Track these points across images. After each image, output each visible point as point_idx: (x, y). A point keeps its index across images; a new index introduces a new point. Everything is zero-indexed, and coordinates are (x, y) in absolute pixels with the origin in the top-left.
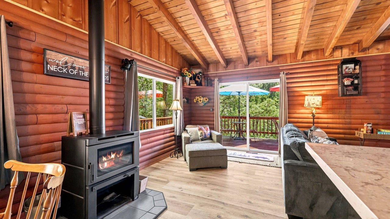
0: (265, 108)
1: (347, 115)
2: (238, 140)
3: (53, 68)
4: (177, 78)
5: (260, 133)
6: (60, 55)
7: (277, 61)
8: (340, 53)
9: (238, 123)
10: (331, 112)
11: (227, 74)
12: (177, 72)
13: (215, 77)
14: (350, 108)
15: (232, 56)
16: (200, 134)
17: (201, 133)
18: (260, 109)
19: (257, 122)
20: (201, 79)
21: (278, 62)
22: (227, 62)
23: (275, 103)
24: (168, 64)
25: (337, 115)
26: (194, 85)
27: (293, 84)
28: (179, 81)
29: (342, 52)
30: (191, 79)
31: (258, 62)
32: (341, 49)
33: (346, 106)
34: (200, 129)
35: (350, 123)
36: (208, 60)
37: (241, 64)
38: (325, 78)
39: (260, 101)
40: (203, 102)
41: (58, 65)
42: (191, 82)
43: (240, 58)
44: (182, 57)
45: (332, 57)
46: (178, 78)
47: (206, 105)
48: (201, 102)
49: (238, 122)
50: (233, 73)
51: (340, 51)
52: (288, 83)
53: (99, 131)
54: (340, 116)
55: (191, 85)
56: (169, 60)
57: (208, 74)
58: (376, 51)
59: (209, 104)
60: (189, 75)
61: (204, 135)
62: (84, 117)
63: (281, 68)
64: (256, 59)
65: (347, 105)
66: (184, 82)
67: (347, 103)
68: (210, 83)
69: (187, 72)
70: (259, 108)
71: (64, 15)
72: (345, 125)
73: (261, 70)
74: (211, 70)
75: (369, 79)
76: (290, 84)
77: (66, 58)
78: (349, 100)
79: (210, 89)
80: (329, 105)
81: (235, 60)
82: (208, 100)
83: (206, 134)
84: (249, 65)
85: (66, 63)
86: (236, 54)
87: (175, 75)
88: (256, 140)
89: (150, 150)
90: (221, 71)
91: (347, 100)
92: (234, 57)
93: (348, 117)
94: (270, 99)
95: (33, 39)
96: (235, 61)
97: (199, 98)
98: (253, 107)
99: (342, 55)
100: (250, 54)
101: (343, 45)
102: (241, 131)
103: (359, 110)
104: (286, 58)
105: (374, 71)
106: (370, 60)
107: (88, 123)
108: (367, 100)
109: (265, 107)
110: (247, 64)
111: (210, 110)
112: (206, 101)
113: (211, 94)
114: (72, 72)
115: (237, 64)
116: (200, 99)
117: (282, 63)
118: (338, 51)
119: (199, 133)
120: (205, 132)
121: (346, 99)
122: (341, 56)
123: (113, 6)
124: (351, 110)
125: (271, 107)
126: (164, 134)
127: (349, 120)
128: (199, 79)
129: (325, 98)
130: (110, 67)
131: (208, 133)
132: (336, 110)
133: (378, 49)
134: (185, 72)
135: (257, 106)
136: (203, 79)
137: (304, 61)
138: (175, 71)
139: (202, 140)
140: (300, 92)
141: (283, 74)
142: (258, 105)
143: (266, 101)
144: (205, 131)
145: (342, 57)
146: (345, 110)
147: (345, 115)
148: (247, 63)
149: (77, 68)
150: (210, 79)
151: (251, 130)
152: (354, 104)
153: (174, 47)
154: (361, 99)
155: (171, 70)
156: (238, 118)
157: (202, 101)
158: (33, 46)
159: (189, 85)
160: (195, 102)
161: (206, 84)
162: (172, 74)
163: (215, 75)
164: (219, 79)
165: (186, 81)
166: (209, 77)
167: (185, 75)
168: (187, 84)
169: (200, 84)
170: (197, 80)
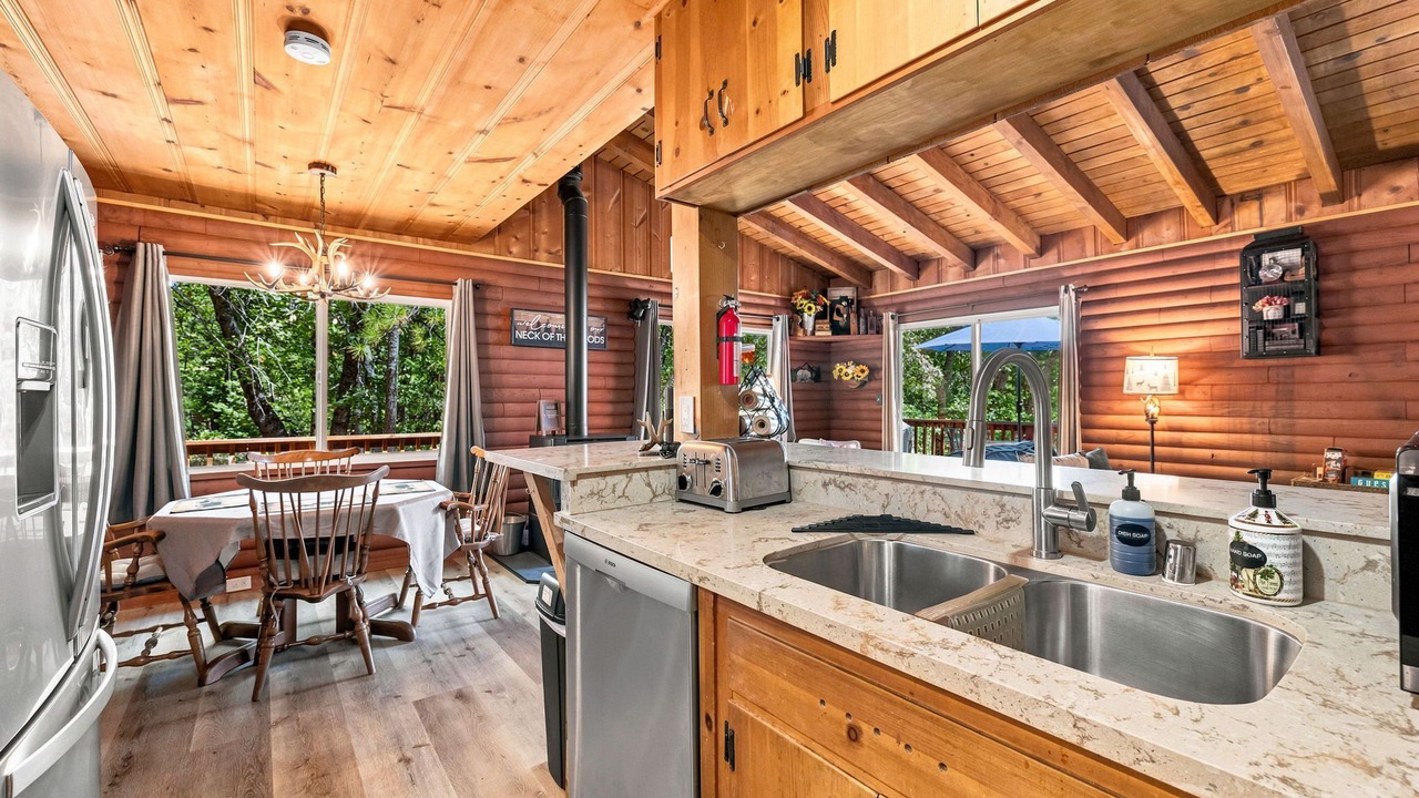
1: (1281, 421)
3: (522, 335)
4: (774, 320)
6: (531, 314)
7: (1055, 251)
8: (1256, 214)
10: (1227, 410)
11: (919, 297)
12: (779, 304)
13: (887, 307)
14: (1290, 398)
20: (845, 316)
21: (1059, 253)
22: (918, 263)
25: (1245, 420)
26: (825, 334)
28: (780, 326)
29: (1261, 209)
30: (819, 317)
31: (999, 259)
32: (1257, 199)
33: (1277, 391)
35: (1290, 449)
38: (1205, 299)
40: (853, 378)
41: (528, 329)
42: (817, 326)
44: (794, 261)
45: (1230, 228)
46: (778, 319)
47: (864, 386)
48: (849, 378)
50: (934, 295)
51: (1255, 206)
52: (1086, 318)
53: (579, 430)
54: (1254, 423)
55: (817, 333)
56: (753, 278)
57: (869, 300)
58: (1386, 196)
59: (872, 385)
60: (810, 308)
62: (557, 407)
63: (1067, 274)
64: (996, 252)
65: (1281, 387)
66: (794, 325)
67: (1282, 379)
68: (874, 326)
69: (805, 302)
71: (536, 251)
72: (1274, 454)
73: (1008, 283)
74: (879, 288)
75: (1358, 298)
76: (1092, 321)
77: (539, 317)
78: (1288, 372)
79: (871, 341)
80: (1216, 388)
81: (937, 257)
82: (867, 372)
84: (978, 269)
85: (539, 324)
87: (771, 313)
90: (902, 290)
91: (1282, 372)
93: (1283, 426)
95: (500, 296)
96: (938, 259)
97: (844, 368)
99: (1261, 219)
101: (1264, 188)
103: (1323, 405)
104: (1082, 242)
105: (1381, 266)
106: (1366, 231)
107: (563, 419)
108: (1355, 369)
111: (874, 400)
112: (863, 376)
113: (874, 354)
114: (546, 336)
115: (944, 267)
116: (847, 370)
117: (1070, 256)
118: (1247, 207)
121: (1278, 367)
122: (1258, 222)
123: (615, 202)
124: (1296, 404)
127: (1288, 437)
128: (842, 316)
129: (1205, 365)
130: (606, 320)
132: (1243, 403)
133: (1395, 190)
134: (799, 299)
137: (1137, 247)
138: (773, 303)
140: (1125, 345)
145: (1261, 226)
146: (1273, 403)
147: (1272, 420)
149: (554, 330)
150: (875, 315)
152: (1307, 383)
154: (1331, 368)
155: (758, 301)
157: (851, 376)
158: (499, 308)
159: (813, 333)
160: (836, 377)
161: (862, 327)
162: (761, 312)
163: (888, 301)
164: (898, 312)
165: (802, 325)
166: (873, 307)
167: (798, 308)
168: (805, 332)
169: (846, 331)
170: (836, 318)
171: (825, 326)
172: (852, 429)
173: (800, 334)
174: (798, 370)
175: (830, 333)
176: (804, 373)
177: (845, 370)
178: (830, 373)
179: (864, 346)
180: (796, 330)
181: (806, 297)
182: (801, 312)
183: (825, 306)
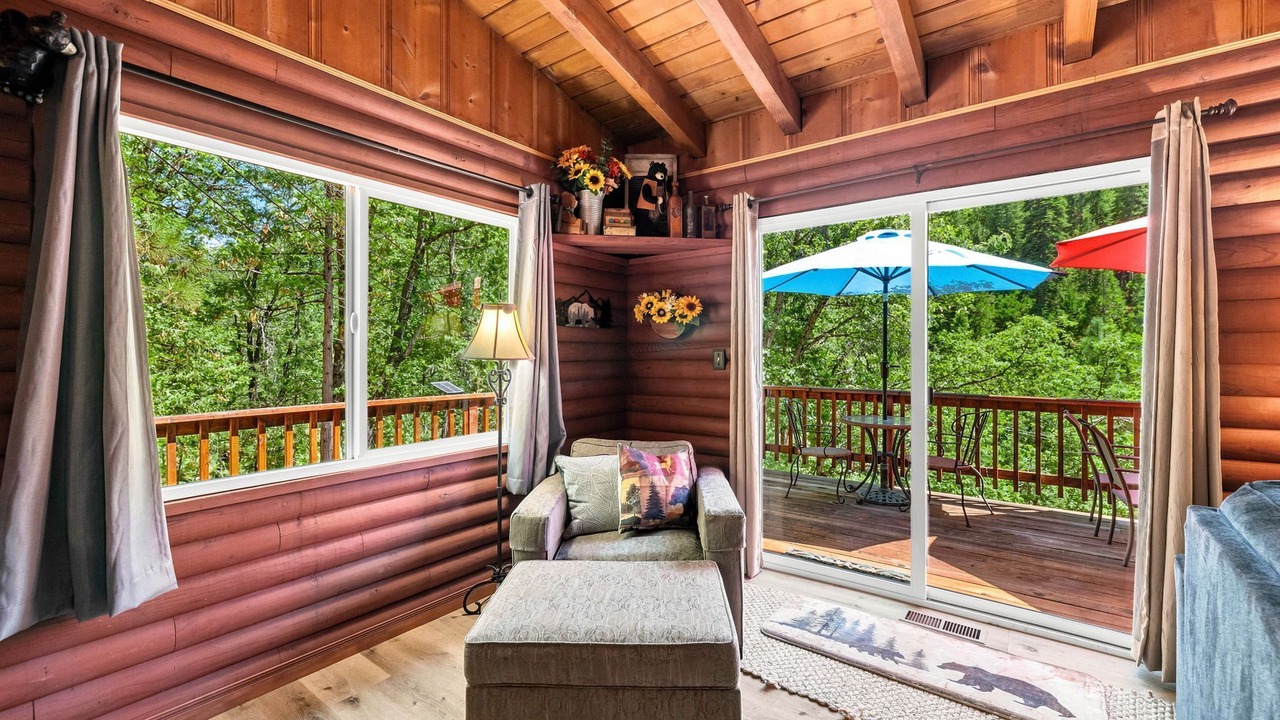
0: (1014, 355)
2: (876, 503)
4: (522, 194)
5: (993, 473)
7: (1131, 40)
9: (880, 427)
11: (803, 164)
12: (533, 167)
13: (736, 188)
15: (825, 53)
16: (625, 495)
17: (633, 490)
18: (993, 360)
19: (978, 428)
20: (660, 201)
22: (801, 100)
23: (1060, 335)
24: (461, 116)
26: (621, 233)
27: (1262, 181)
28: (534, 206)
30: (611, 201)
31: (986, 71)
34: (631, 467)
36: (699, 95)
37: (880, 96)
39: (993, 329)
40: (673, 320)
42: (608, 218)
43: (874, 60)
44: (564, 90)
46: (529, 194)
47: (696, 335)
48: (665, 319)
49: (880, 420)
50: (836, 158)
52: (1219, 180)
55: (608, 231)
56: (472, 98)
57: (702, 177)
59: (707, 332)
60: (595, 180)
61: (644, 505)
63: (1157, 87)
64: (976, 57)
66: (561, 214)
68: (713, 224)
69: (584, 167)
70: (984, 354)
73: (1004, 121)
74: (719, 154)
76: (1238, 184)
79: (707, 250)
81: (843, 83)
82: (699, 309)
83: (662, 494)
84: (933, 98)
86: (842, 29)
87: (514, 181)
88: (970, 511)
89: (306, 587)
90: (770, 153)
92: (837, 56)
94: (1037, 318)
96: (843, 89)
97: (655, 301)
98: (963, 351)
100: (936, 22)
102: (892, 461)
109: (1015, 349)
110: (913, 91)
111: (711, 360)
112: (691, 315)
113: (715, 277)
115: (855, 101)
116: (661, 304)
117: (1171, 45)
119: (623, 487)
120: (653, 487)
125: (1040, 354)
126: (426, 487)
128: (654, 200)
131: (672, 490)
134: (573, 160)
135: (979, 346)
136: (673, 202)
138: (519, 161)
139: (636, 530)
141: (1184, 114)
142: (984, 341)
143: (1017, 329)
144: (656, 479)
148: (918, 81)
150: (712, 202)
151: (947, 459)
153: (505, 30)
155: (485, 149)
156: (879, 398)
157: (669, 316)
159: (600, 231)
160: (639, 317)
161: (690, 227)
162: (492, 173)
163: (736, 178)
164: (757, 196)
165: (578, 212)
166: (708, 190)
167: (571, 177)
168: (584, 227)
169: (659, 228)
170: (643, 204)
171: (622, 219)
172: (667, 413)
173: (575, 229)
174: (569, 302)
175: (632, 232)
176: (580, 309)
177: (657, 305)
178: (628, 311)
179: (691, 263)
180: (566, 223)
181: (588, 158)
182: (576, 187)
183: (621, 179)
